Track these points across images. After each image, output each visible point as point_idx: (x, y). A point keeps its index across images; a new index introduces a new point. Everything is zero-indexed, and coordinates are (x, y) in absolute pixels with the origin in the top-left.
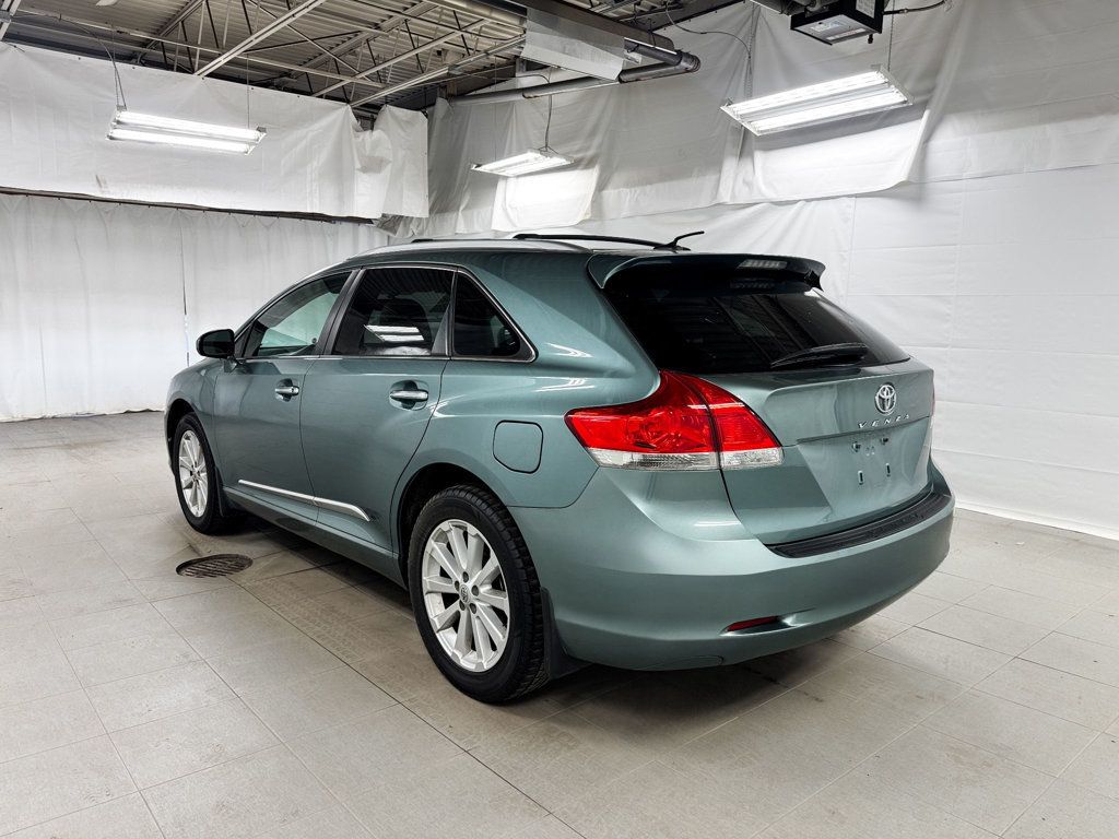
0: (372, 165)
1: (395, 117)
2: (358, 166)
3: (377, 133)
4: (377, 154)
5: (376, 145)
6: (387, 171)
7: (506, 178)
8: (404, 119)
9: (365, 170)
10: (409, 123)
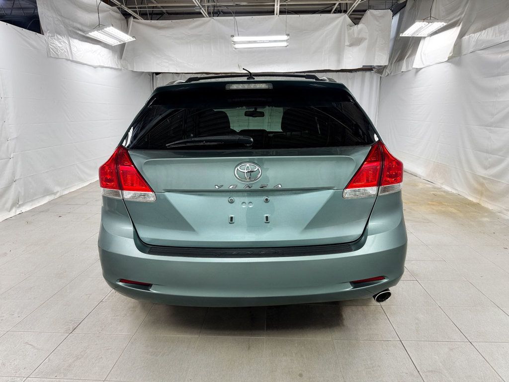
0: (355, 42)
1: (373, 15)
2: (347, 43)
3: (360, 26)
4: (360, 36)
5: (360, 31)
6: (365, 44)
7: (425, 38)
8: (379, 15)
9: (351, 45)
10: (382, 17)
